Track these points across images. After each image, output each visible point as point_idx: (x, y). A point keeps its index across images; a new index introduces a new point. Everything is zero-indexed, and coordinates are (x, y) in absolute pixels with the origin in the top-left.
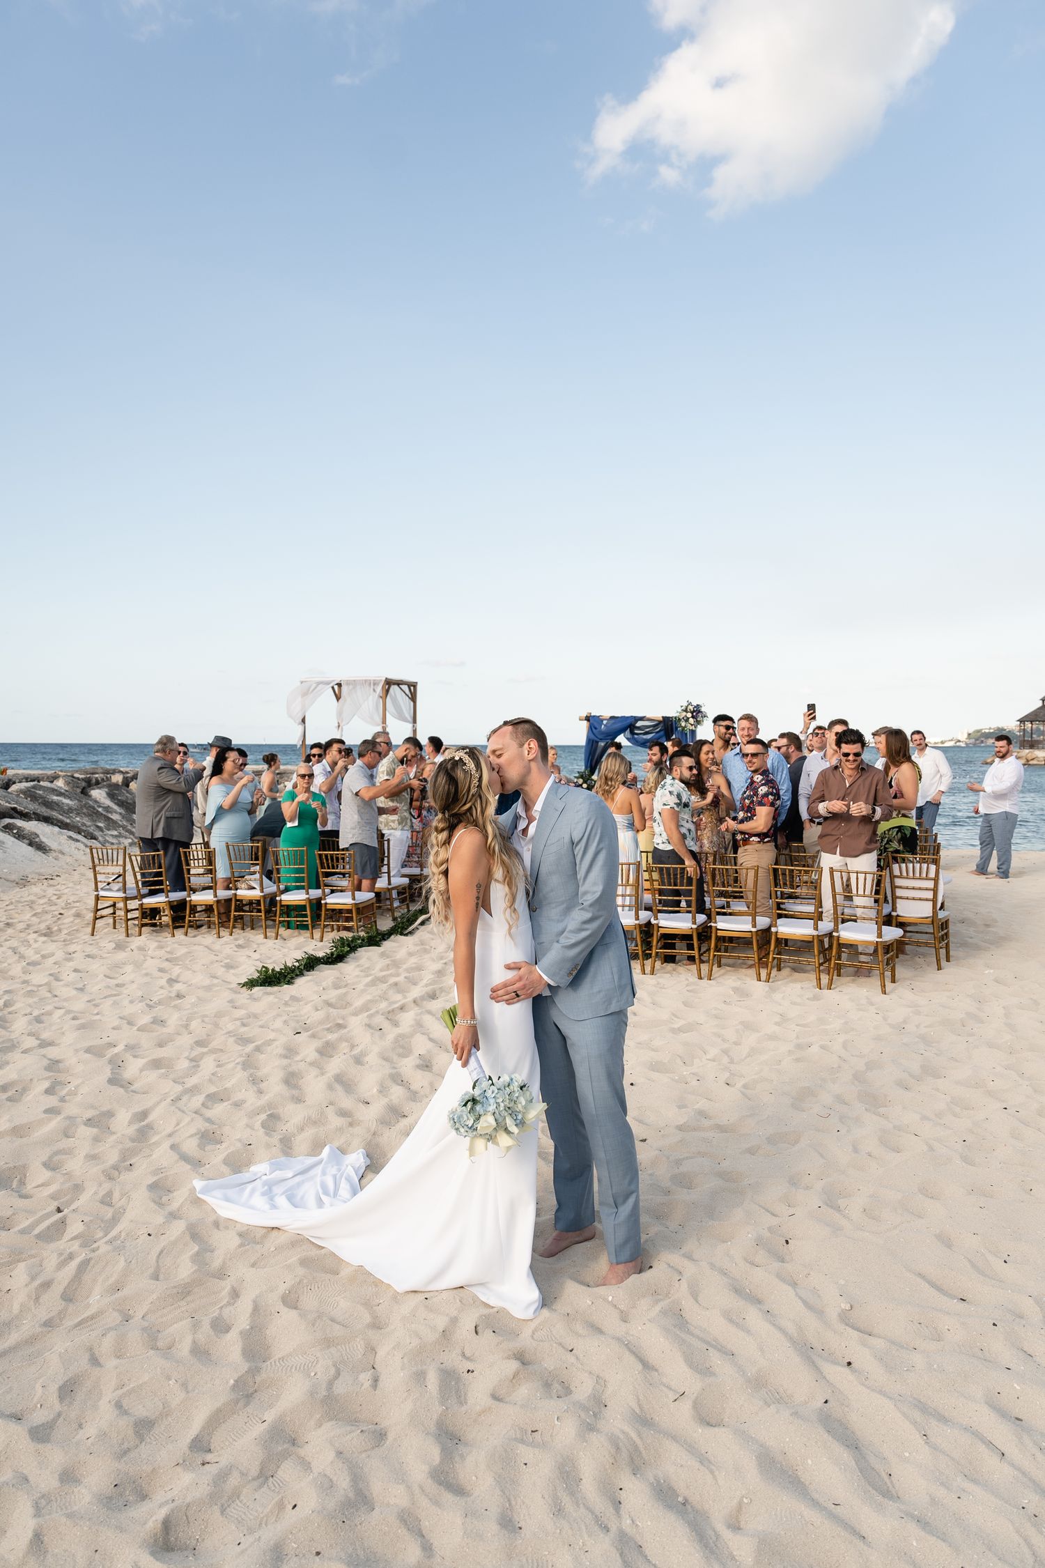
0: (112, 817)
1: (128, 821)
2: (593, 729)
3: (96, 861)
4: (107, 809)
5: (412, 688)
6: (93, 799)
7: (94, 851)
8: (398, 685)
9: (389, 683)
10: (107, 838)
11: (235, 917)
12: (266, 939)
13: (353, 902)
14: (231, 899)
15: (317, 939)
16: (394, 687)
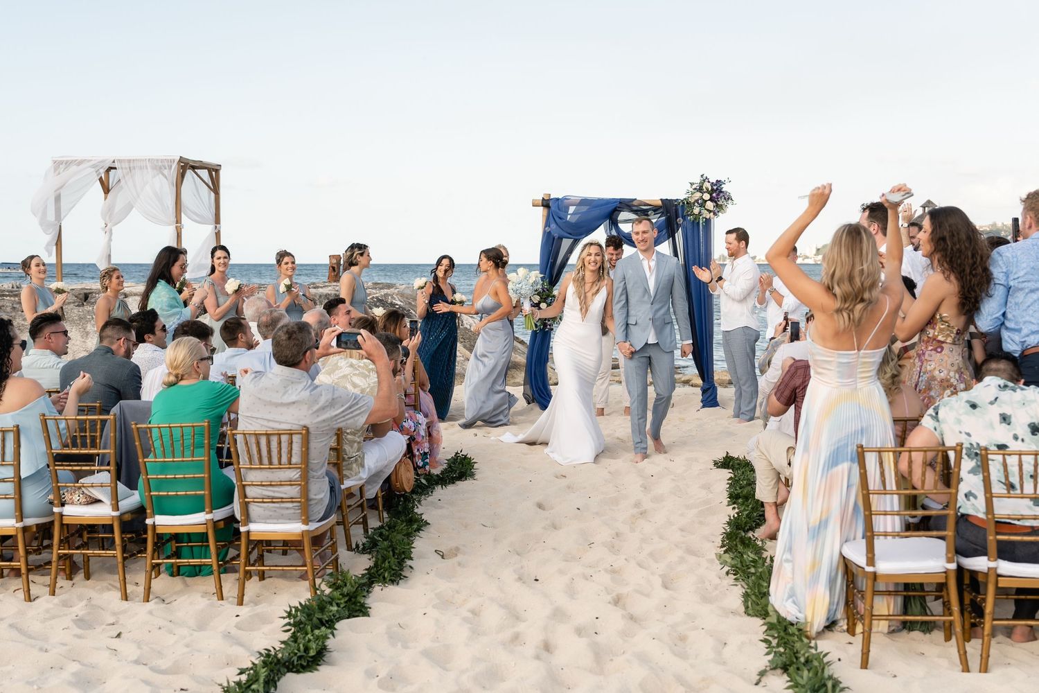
2: (557, 219)
5: (214, 173)
8: (193, 168)
9: (186, 166)
11: (60, 557)
12: (127, 600)
13: (305, 528)
14: (52, 523)
15: (231, 599)
16: (189, 173)
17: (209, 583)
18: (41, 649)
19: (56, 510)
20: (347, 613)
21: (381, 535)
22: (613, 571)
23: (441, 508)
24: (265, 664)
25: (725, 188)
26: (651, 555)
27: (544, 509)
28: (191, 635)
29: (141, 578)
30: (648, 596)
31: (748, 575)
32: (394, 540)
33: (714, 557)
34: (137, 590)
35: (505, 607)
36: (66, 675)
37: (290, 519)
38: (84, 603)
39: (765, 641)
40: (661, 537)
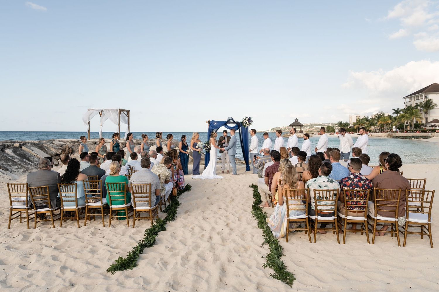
0: (15, 160)
1: (22, 162)
3: (11, 191)
4: (13, 157)
5: (128, 112)
6: (6, 153)
7: (10, 186)
8: (123, 111)
9: (121, 111)
10: (13, 169)
11: (87, 216)
12: (104, 227)
13: (150, 208)
14: (85, 207)
15: (131, 226)
16: (122, 112)
17: (125, 222)
18: (82, 242)
19: (86, 204)
20: (161, 230)
21: (169, 208)
22: (226, 216)
23: (184, 199)
24: (140, 246)
25: (251, 119)
26: (235, 211)
27: (209, 199)
28: (121, 237)
29: (108, 220)
30: (234, 223)
31: (258, 217)
32: (172, 209)
33: (250, 212)
34: (107, 224)
35: (200, 227)
36: (88, 249)
37: (146, 206)
38: (93, 228)
39: (263, 235)
40: (237, 207)
